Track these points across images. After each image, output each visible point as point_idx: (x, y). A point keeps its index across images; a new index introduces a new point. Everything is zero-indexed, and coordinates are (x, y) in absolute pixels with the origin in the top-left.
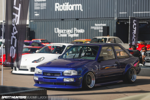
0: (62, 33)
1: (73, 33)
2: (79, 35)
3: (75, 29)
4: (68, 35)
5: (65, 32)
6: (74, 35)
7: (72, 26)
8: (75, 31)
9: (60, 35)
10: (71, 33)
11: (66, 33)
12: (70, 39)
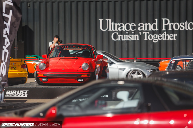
0: (122, 33)
1: (160, 32)
2: (178, 37)
3: (166, 22)
4: (142, 37)
5: (133, 28)
6: (162, 35)
7: (157, 13)
8: (167, 27)
9: (116, 36)
10: (153, 33)
11: (136, 32)
12: (151, 47)
